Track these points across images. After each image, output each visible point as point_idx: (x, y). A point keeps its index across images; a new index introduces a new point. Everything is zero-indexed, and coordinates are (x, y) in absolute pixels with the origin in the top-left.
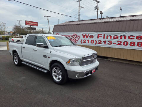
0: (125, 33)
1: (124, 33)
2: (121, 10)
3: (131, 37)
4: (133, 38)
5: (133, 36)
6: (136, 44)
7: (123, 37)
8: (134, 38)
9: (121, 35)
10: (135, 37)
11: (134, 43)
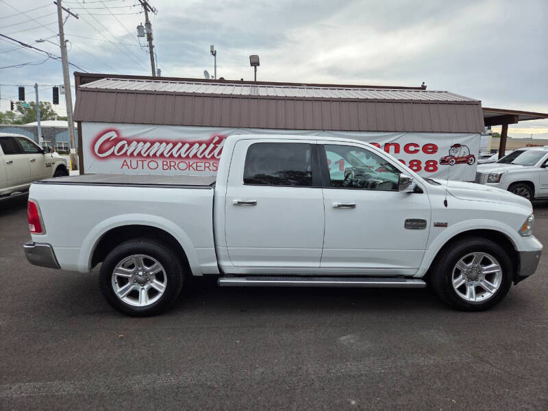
0: (396, 137)
1: (394, 135)
2: (215, 55)
3: (412, 148)
4: (416, 151)
5: (416, 145)
6: (423, 165)
7: (392, 148)
8: (418, 150)
9: (387, 141)
10: (420, 148)
11: (419, 162)
